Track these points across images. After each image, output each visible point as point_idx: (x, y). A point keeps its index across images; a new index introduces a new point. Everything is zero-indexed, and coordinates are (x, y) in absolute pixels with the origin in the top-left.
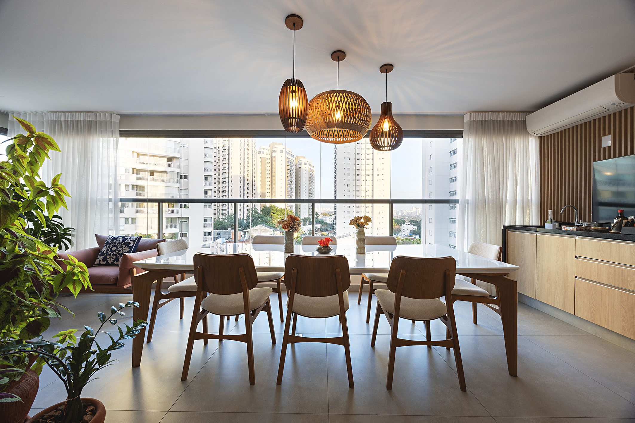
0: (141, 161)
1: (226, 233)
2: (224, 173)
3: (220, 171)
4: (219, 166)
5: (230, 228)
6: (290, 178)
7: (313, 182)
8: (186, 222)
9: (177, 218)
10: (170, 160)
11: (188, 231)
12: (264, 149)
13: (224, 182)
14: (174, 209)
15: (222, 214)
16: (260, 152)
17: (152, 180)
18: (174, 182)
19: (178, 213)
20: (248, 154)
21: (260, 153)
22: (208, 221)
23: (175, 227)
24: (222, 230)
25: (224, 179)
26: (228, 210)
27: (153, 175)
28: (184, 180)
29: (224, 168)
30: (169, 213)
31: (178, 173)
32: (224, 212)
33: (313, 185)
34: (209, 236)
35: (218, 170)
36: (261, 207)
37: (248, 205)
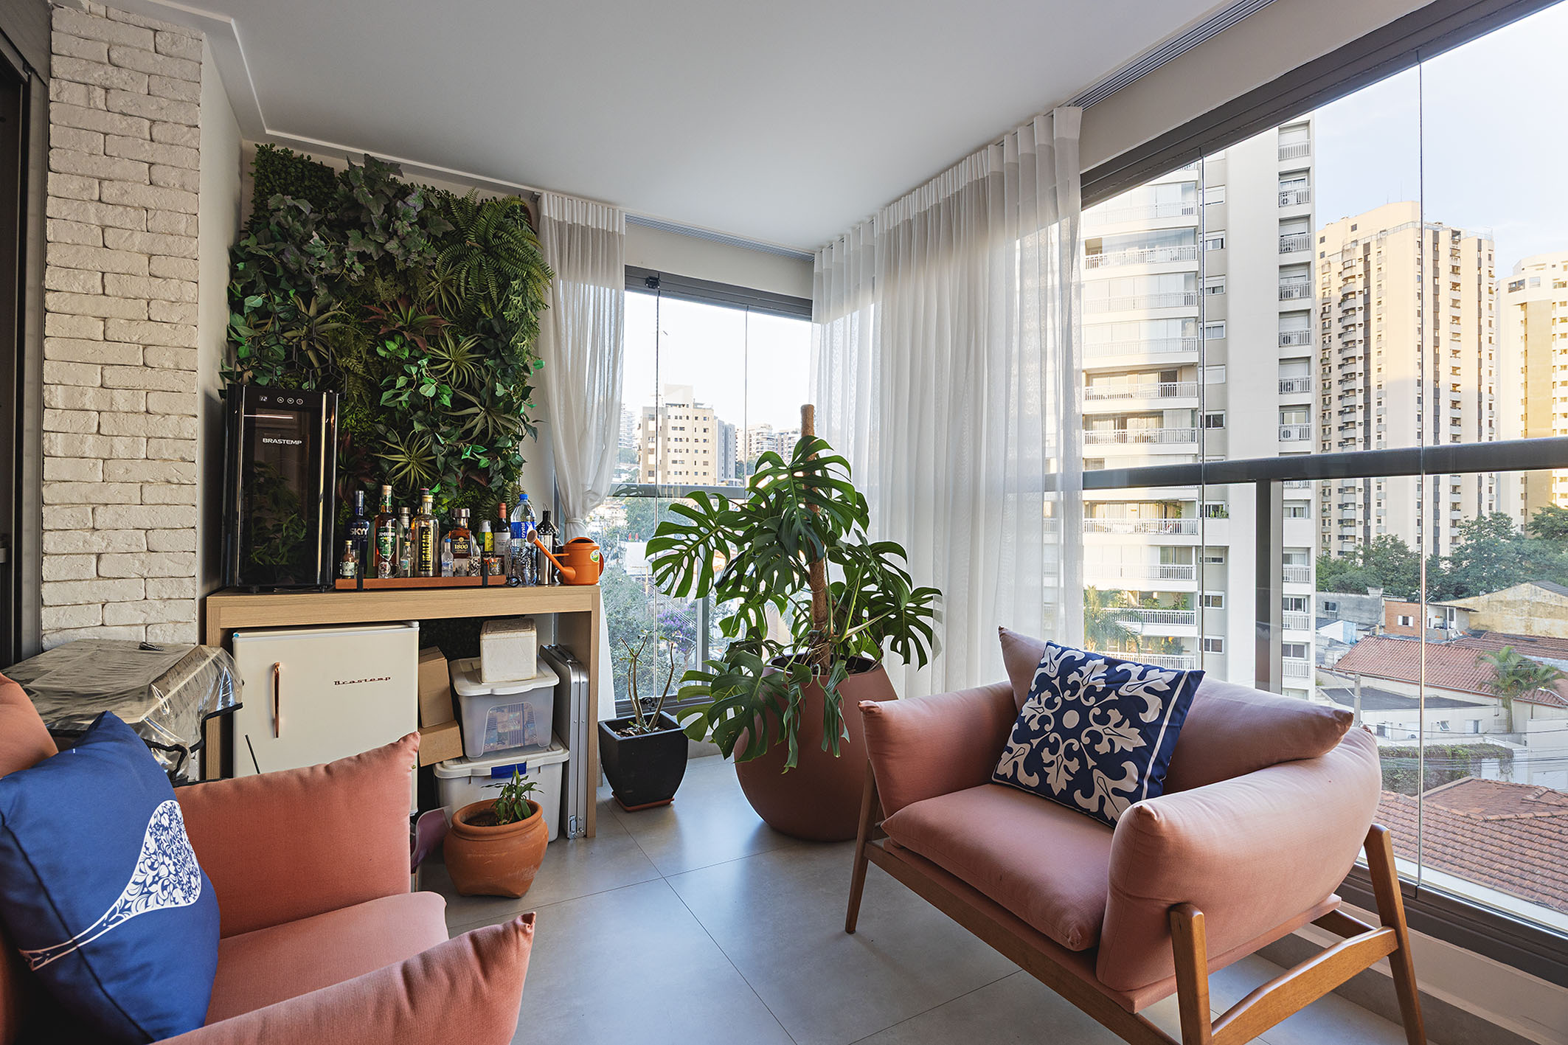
0: (1095, 393)
1: (1359, 606)
2: (1347, 391)
3: (1330, 387)
4: (1327, 370)
5: (1377, 587)
8: (1220, 560)
9: (1190, 548)
10: (1169, 375)
11: (1225, 589)
12: (1541, 266)
13: (1347, 423)
14: (1183, 521)
16: (1521, 283)
17: (1123, 439)
18: (1181, 441)
19: (1193, 532)
20: (1455, 304)
21: (1516, 286)
22: (1294, 559)
23: (1185, 575)
24: (1342, 594)
25: (1347, 415)
26: (1366, 523)
27: (1123, 425)
28: (1212, 432)
29: (1349, 377)
30: (1168, 531)
31: (1194, 411)
32: (1347, 531)
34: (1300, 612)
35: (1324, 385)
36: (1524, 512)
37: (1455, 504)
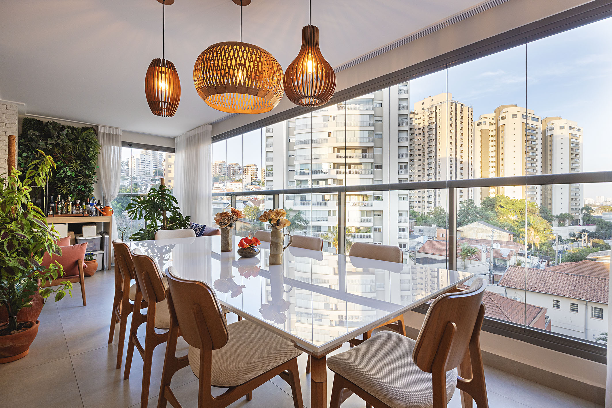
0: (341, 155)
1: (429, 231)
2: (430, 157)
3: (425, 155)
4: (424, 149)
5: (435, 224)
6: (531, 154)
7: (578, 156)
8: (381, 215)
9: (371, 211)
10: (364, 150)
11: (382, 226)
12: (486, 118)
13: (430, 168)
14: (369, 202)
15: (428, 207)
16: (481, 123)
17: (349, 172)
18: (367, 174)
19: (372, 206)
20: (462, 129)
21: (479, 124)
22: (403, 214)
23: (369, 221)
24: (424, 227)
25: (430, 165)
26: (435, 202)
27: (350, 168)
28: (378, 170)
29: (430, 152)
30: (364, 205)
31: (372, 163)
32: (430, 205)
33: (578, 161)
34: (405, 233)
36: (481, 198)
37: (461, 196)
